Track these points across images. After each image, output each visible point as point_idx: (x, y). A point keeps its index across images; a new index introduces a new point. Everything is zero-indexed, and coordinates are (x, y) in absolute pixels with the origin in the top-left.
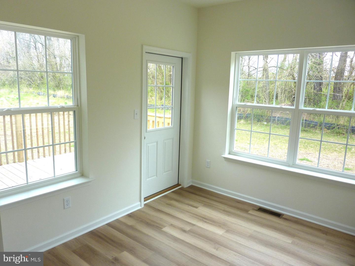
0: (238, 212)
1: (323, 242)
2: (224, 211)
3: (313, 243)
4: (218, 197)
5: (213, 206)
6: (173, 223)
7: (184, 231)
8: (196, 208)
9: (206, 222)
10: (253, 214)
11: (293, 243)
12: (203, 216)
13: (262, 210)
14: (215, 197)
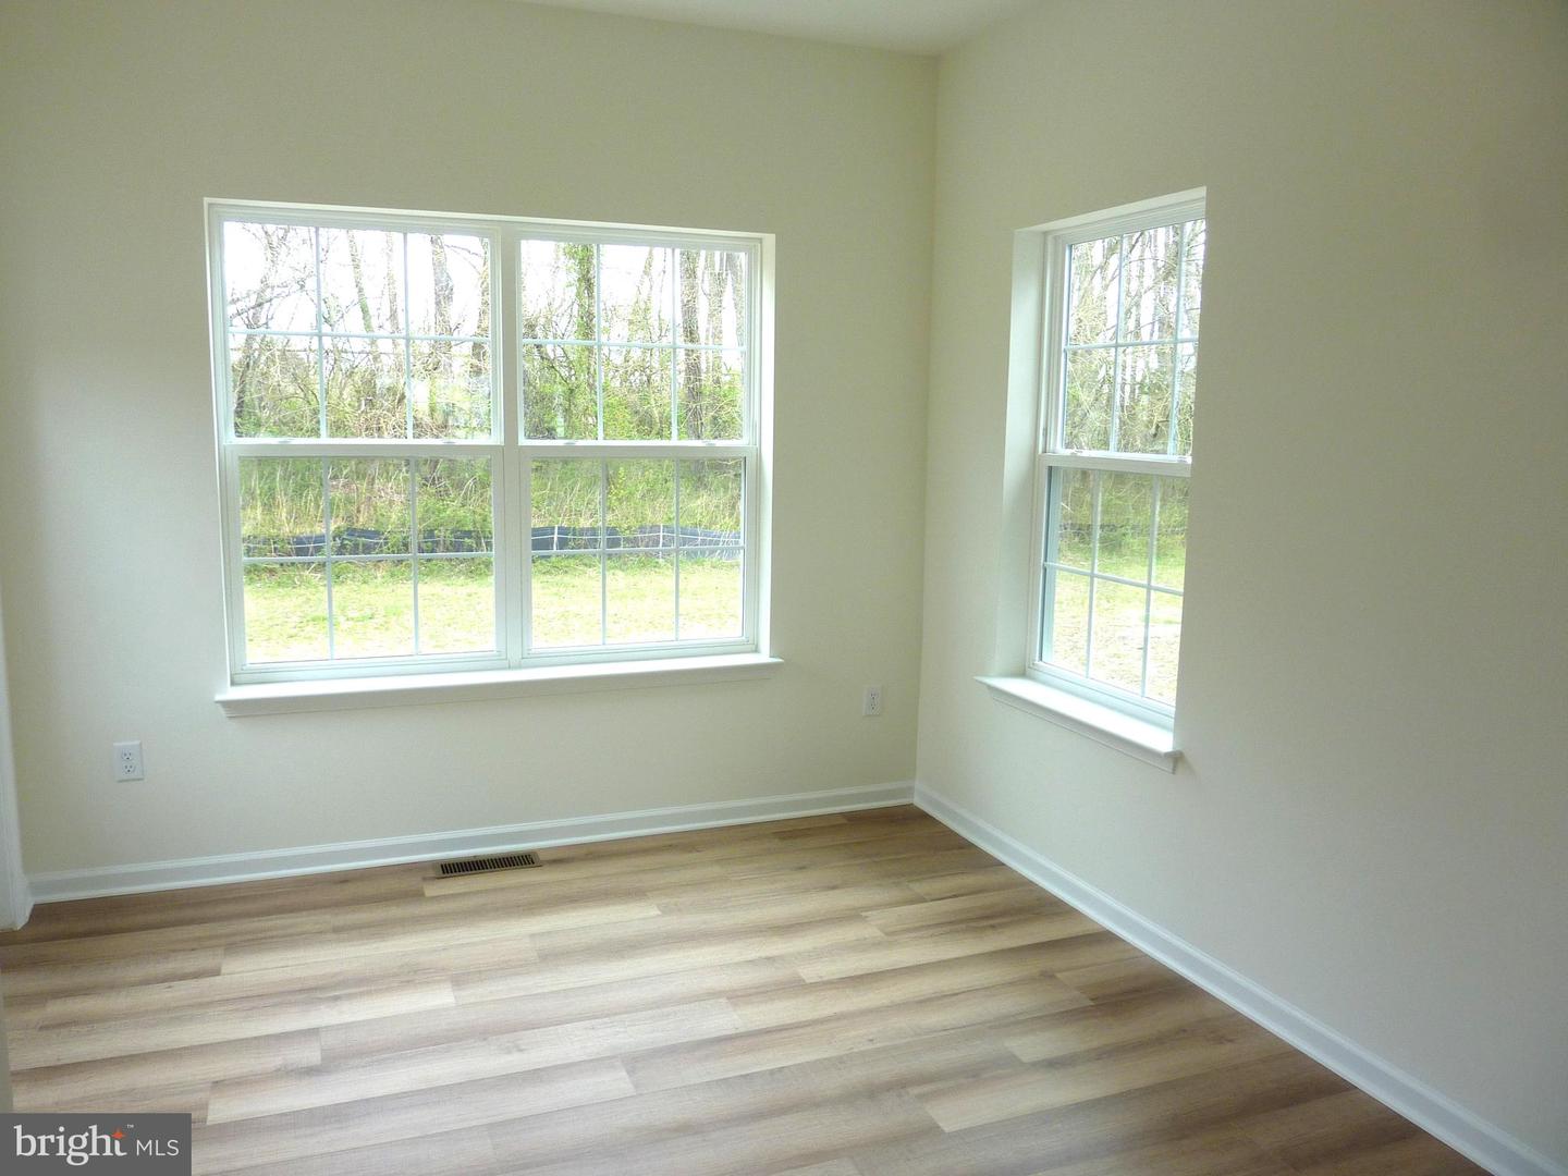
0: (395, 911)
1: (716, 870)
2: (337, 930)
3: (699, 884)
4: (244, 899)
5: (272, 937)
6: (219, 1075)
7: (310, 1071)
8: (216, 972)
9: (337, 998)
10: (451, 892)
11: (666, 911)
12: (300, 986)
13: (452, 869)
14: (227, 901)
